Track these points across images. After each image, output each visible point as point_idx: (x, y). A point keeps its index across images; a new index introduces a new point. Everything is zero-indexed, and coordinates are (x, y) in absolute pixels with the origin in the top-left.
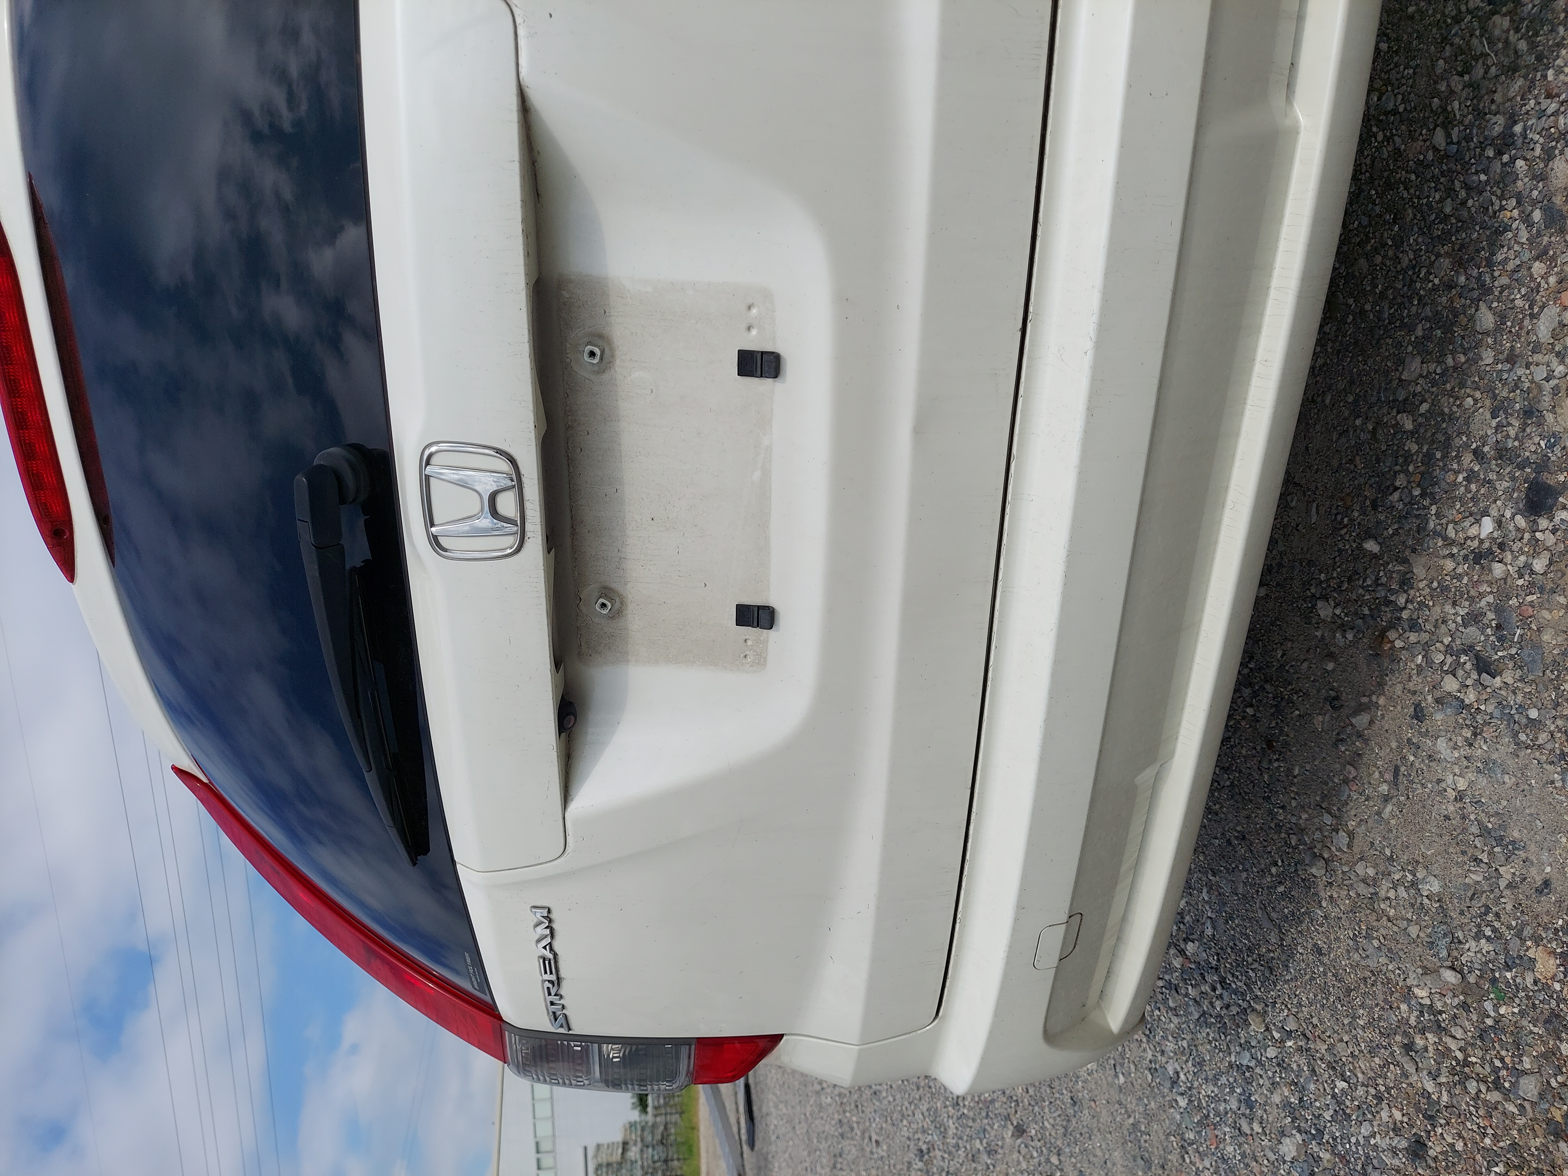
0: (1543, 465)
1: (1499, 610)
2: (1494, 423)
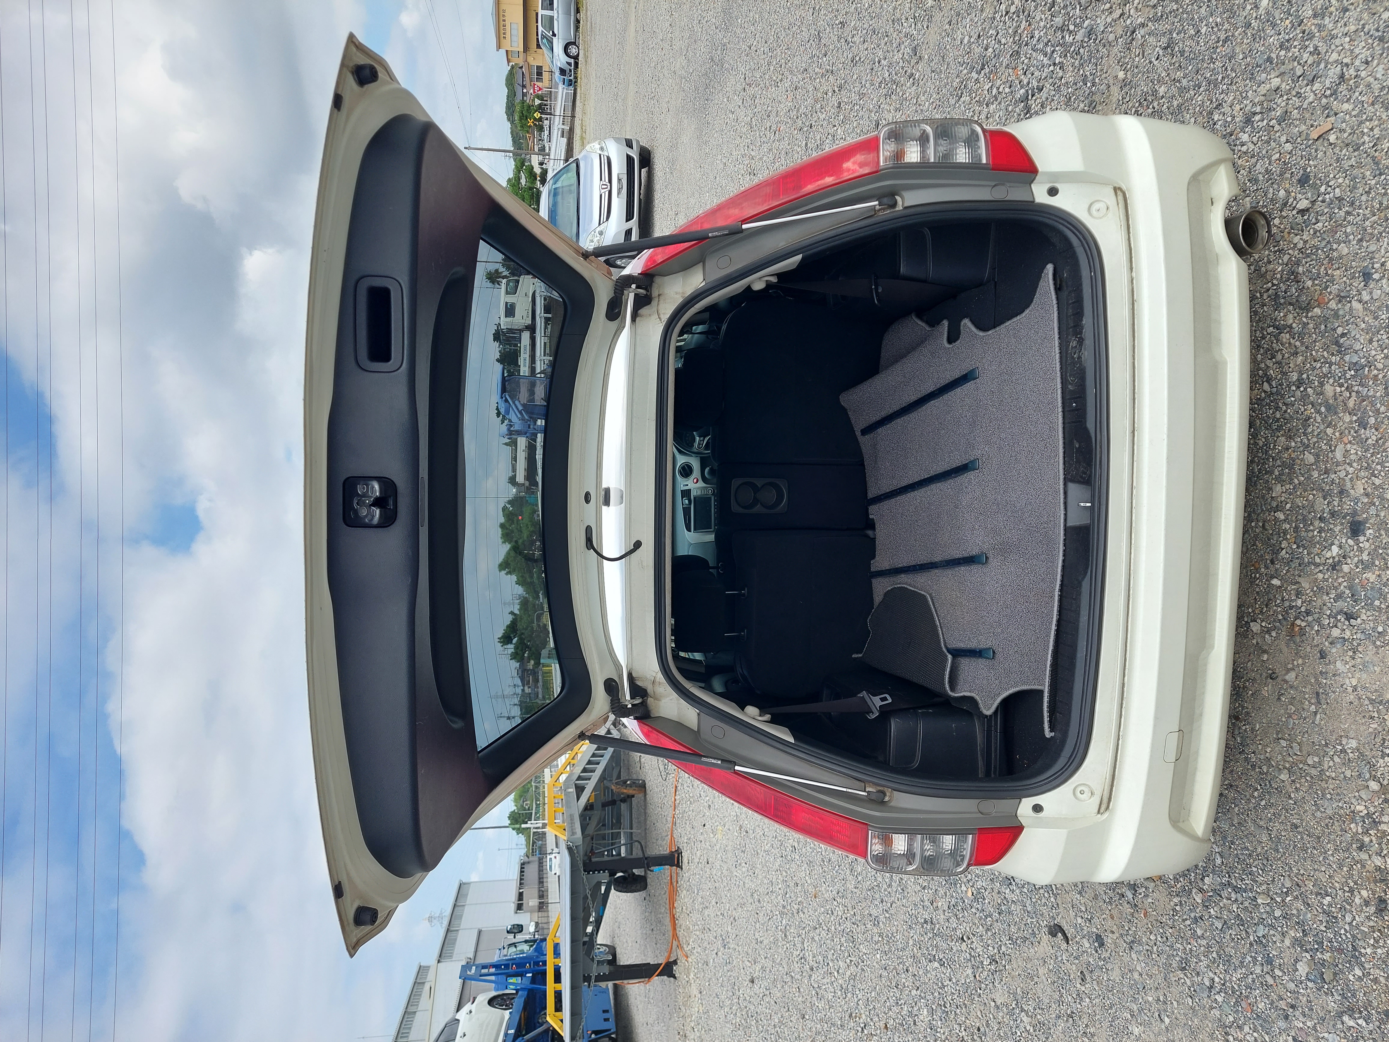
0: (1355, 513)
1: (1350, 588)
2: (1326, 502)
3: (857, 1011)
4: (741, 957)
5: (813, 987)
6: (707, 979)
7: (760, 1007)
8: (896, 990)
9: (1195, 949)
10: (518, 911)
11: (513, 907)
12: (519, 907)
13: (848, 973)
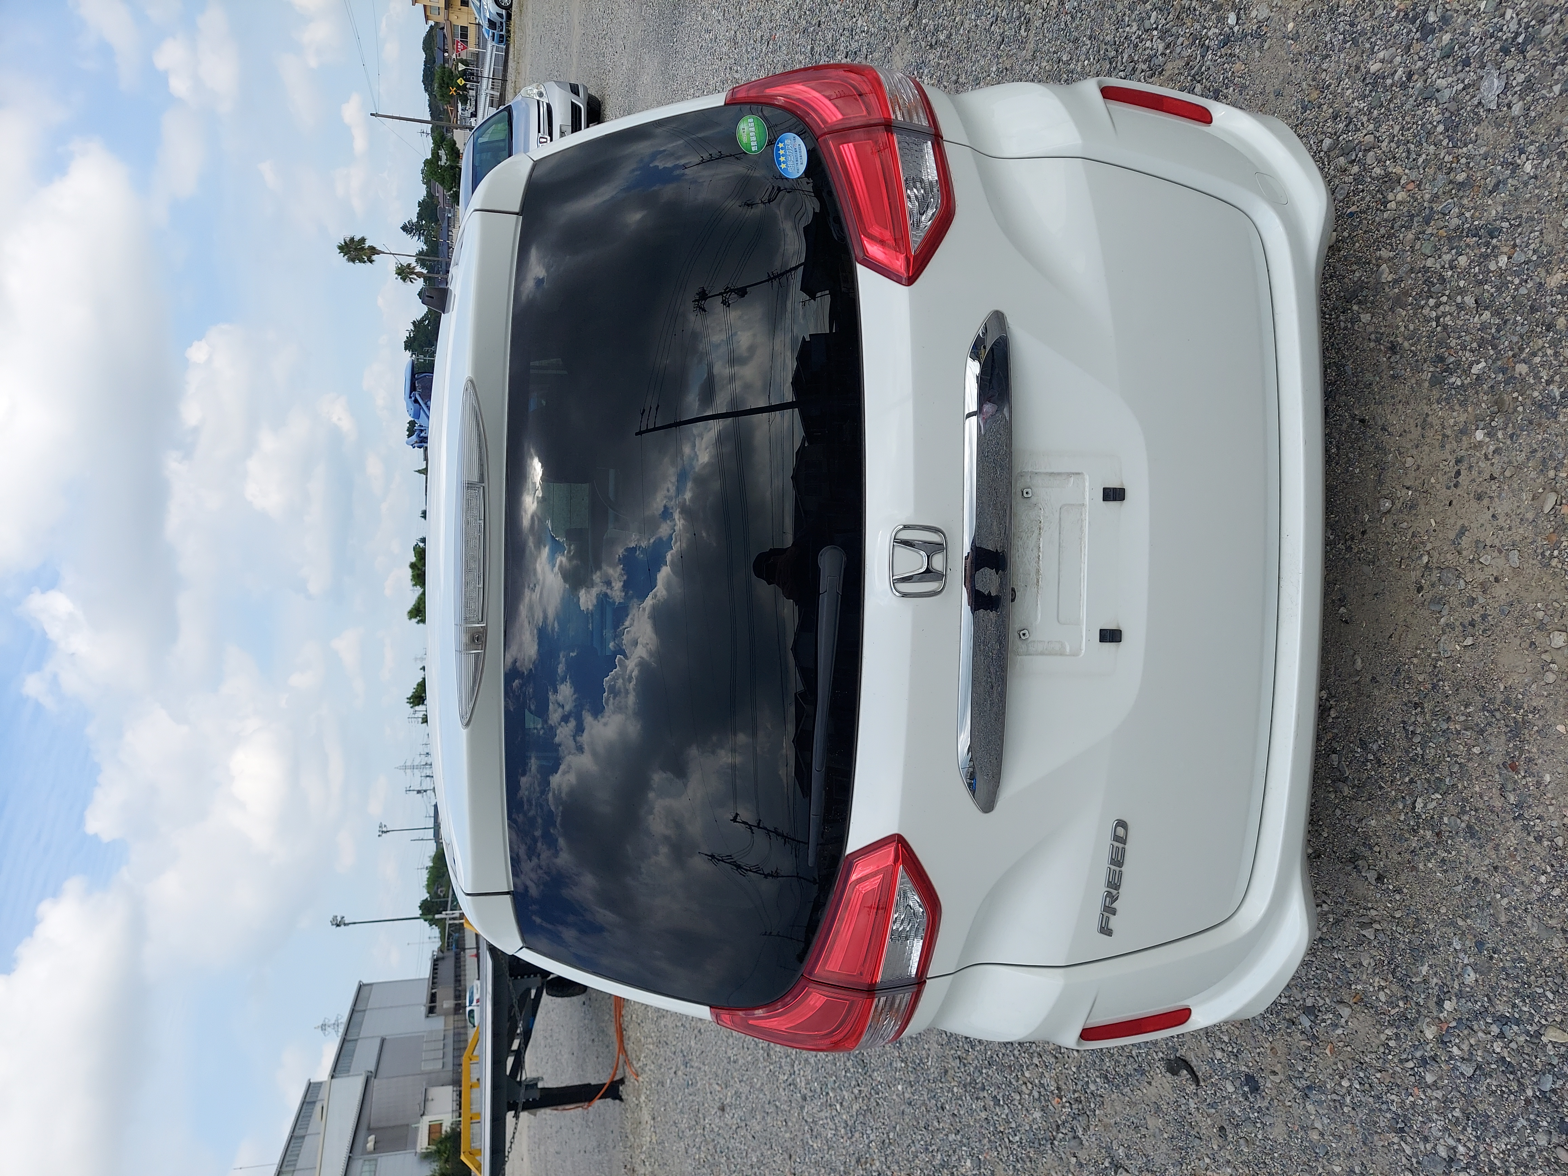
3: (867, 1156)
4: (707, 1078)
5: (806, 1121)
6: (663, 1103)
7: (732, 1141)
8: (924, 1132)
9: (1421, 1102)
10: (430, 1015)
11: (423, 1010)
12: (431, 1010)
13: (856, 1107)
